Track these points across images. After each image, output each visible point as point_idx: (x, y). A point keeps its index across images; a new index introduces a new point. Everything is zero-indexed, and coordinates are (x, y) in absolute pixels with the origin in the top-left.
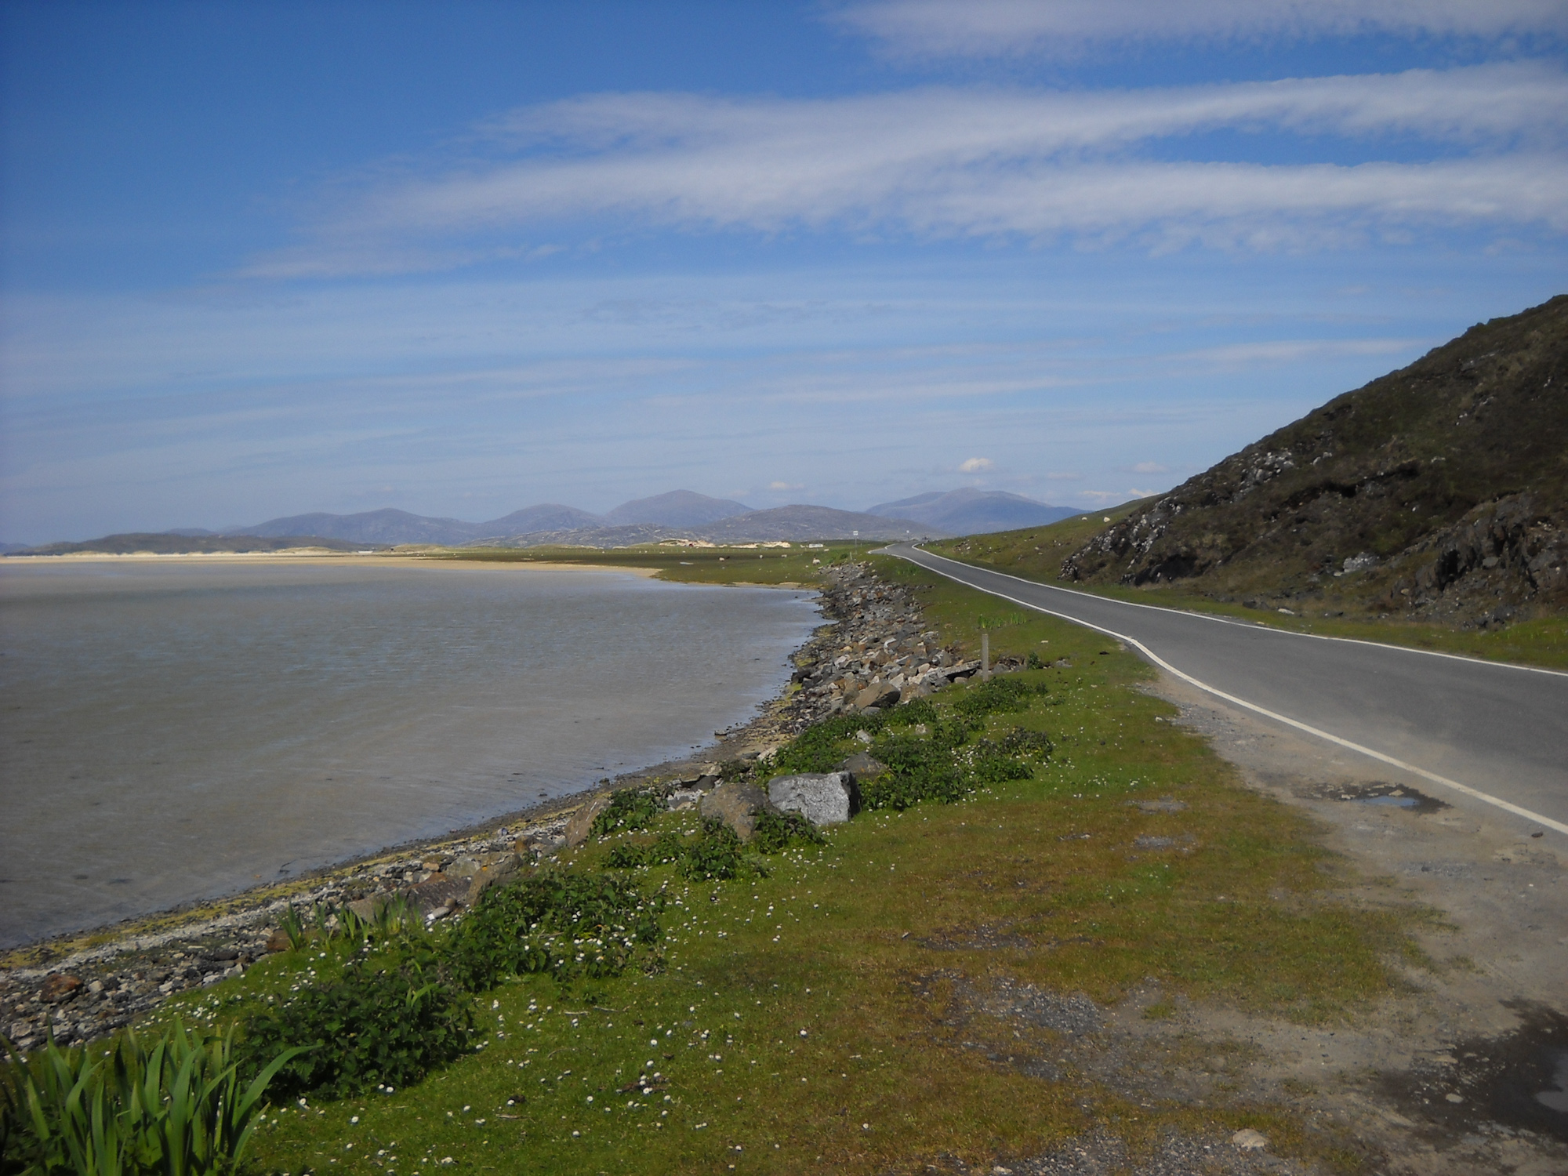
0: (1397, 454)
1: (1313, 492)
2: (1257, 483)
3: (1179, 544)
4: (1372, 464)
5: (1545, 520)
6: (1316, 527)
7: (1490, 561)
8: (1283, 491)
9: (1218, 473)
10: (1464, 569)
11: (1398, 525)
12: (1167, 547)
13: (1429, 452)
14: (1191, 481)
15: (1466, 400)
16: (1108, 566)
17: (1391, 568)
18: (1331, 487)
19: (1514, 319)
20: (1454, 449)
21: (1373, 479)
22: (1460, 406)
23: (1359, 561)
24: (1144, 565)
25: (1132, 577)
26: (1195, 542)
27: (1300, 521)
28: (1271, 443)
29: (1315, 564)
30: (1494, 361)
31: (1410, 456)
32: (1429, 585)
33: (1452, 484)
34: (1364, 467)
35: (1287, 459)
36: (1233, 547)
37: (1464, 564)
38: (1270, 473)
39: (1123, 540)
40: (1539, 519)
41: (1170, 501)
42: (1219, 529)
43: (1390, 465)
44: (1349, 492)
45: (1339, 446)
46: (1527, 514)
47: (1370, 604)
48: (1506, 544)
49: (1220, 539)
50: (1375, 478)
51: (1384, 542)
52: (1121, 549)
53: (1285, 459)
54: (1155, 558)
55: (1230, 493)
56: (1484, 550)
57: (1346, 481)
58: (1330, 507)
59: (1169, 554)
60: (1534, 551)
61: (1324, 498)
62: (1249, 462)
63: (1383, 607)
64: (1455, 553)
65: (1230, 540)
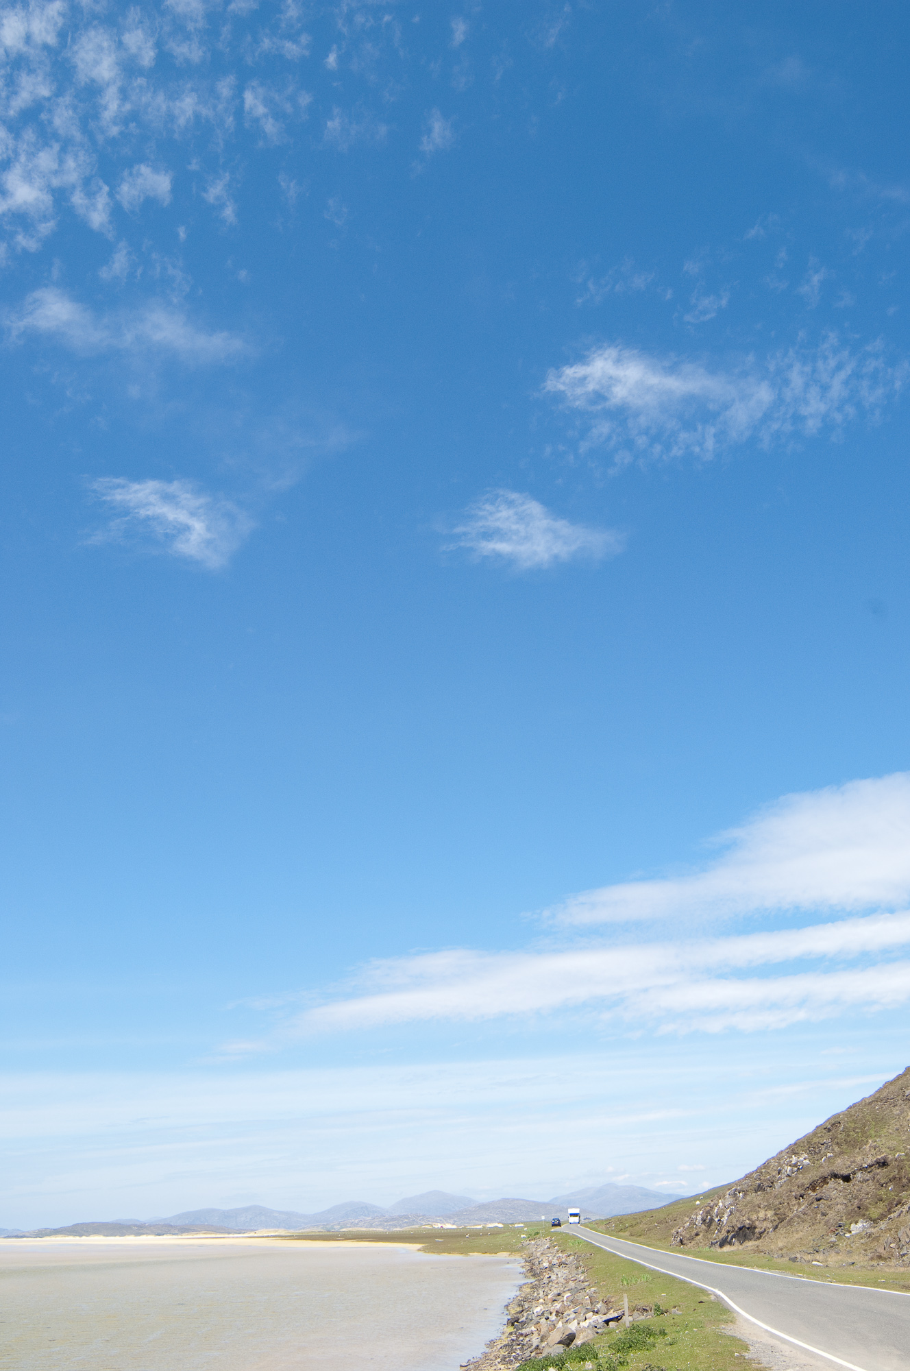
0: (873, 1152)
1: (824, 1180)
2: (789, 1176)
3: (744, 1218)
4: (858, 1159)
6: (830, 1203)
8: (806, 1179)
9: (763, 1170)
11: (881, 1200)
12: (737, 1221)
13: (893, 1150)
14: (747, 1177)
16: (701, 1235)
17: (881, 1229)
18: (835, 1176)
21: (861, 1169)
23: (860, 1225)
24: (723, 1234)
25: (716, 1242)
26: (754, 1217)
27: (819, 1200)
28: (793, 1150)
29: (832, 1228)
31: (882, 1153)
32: (907, 1240)
34: (854, 1162)
35: (805, 1159)
36: (779, 1219)
38: (795, 1169)
39: (709, 1217)
41: (736, 1190)
42: (768, 1207)
43: (870, 1160)
44: (847, 1179)
45: (837, 1149)
49: (770, 1214)
51: (874, 1212)
52: (707, 1222)
53: (803, 1159)
54: (730, 1229)
55: (772, 1183)
57: (845, 1172)
58: (836, 1189)
59: (739, 1226)
61: (832, 1183)
62: (782, 1162)
63: (880, 1257)
65: (776, 1214)
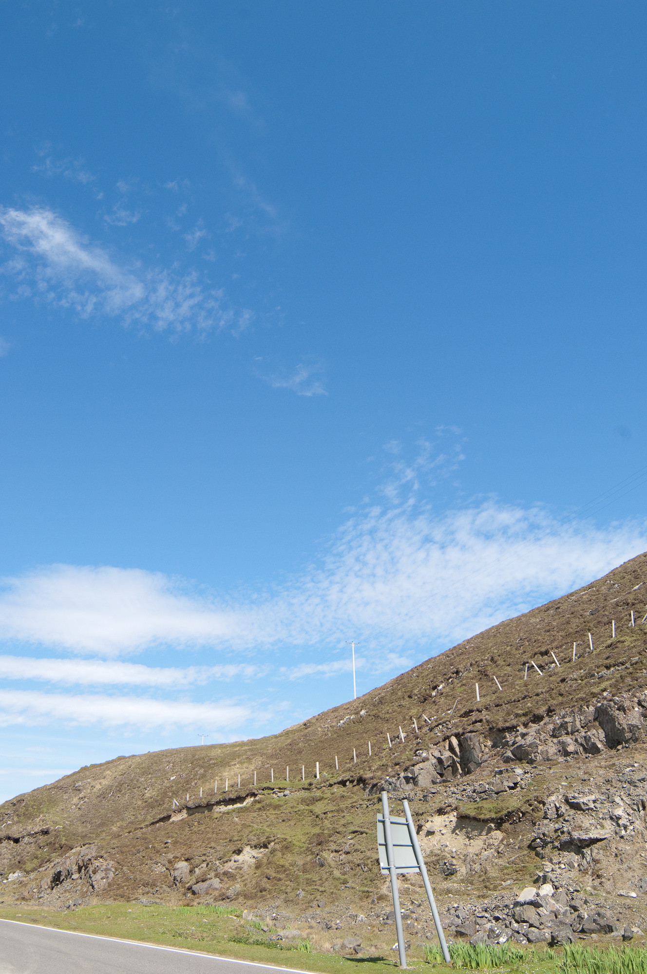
0: (41, 823)
4: (29, 828)
5: (102, 857)
7: (75, 876)
10: (63, 880)
11: (37, 858)
13: (56, 823)
15: (75, 800)
17: (30, 878)
18: (9, 838)
19: (101, 765)
20: (67, 822)
22: (72, 802)
23: (16, 874)
30: (90, 783)
31: (47, 825)
32: (46, 887)
33: (64, 838)
34: (25, 829)
37: (64, 877)
40: (98, 857)
43: (37, 829)
44: (16, 841)
45: (16, 819)
46: (94, 854)
47: (17, 897)
48: (83, 868)
50: (29, 835)
51: (29, 866)
56: (73, 871)
57: (16, 836)
58: (7, 848)
60: (94, 872)
61: (5, 843)
63: (23, 899)
64: (60, 872)
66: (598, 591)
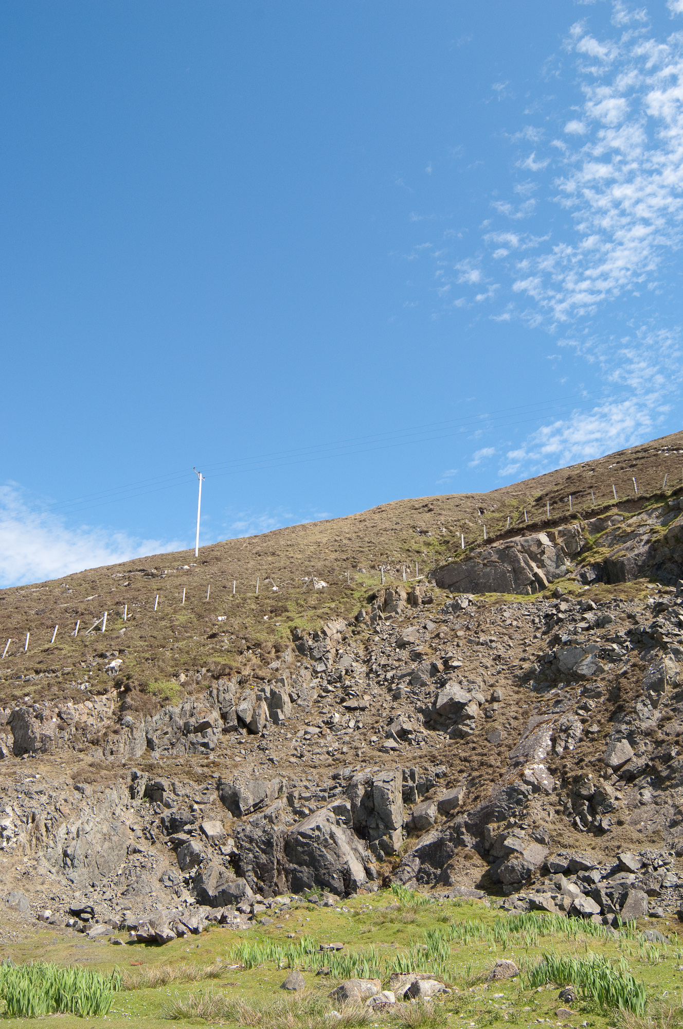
66: (50, 591)
